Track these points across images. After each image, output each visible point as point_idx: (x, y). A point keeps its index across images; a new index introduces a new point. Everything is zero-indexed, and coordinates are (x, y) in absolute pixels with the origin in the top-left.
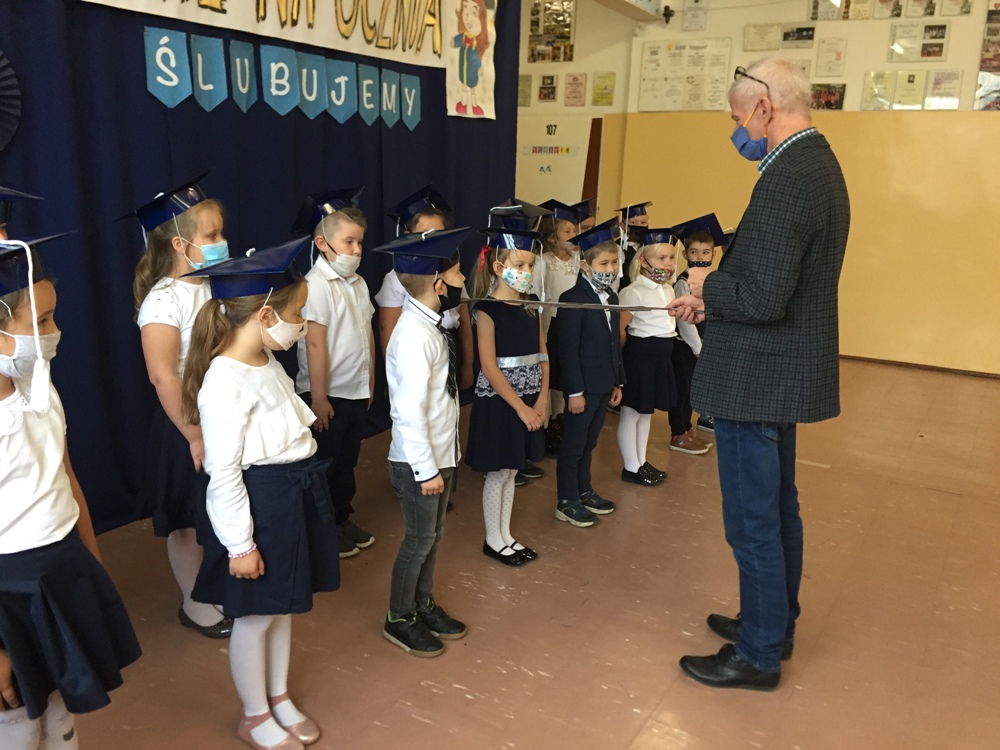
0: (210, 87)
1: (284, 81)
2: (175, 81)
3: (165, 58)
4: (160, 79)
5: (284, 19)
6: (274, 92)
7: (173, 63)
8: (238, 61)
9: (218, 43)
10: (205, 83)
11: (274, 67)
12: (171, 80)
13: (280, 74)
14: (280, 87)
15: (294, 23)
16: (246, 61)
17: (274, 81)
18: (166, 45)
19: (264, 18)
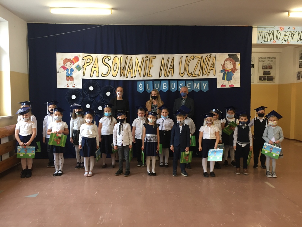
0: (150, 89)
1: (165, 86)
2: (142, 89)
3: (141, 86)
4: (139, 89)
5: (165, 76)
6: (163, 88)
7: (142, 86)
8: (156, 84)
9: (152, 82)
10: (149, 88)
11: (164, 84)
12: (141, 89)
13: (165, 85)
14: (165, 87)
15: (168, 76)
16: (158, 84)
17: (163, 86)
18: (141, 84)
19: (161, 77)
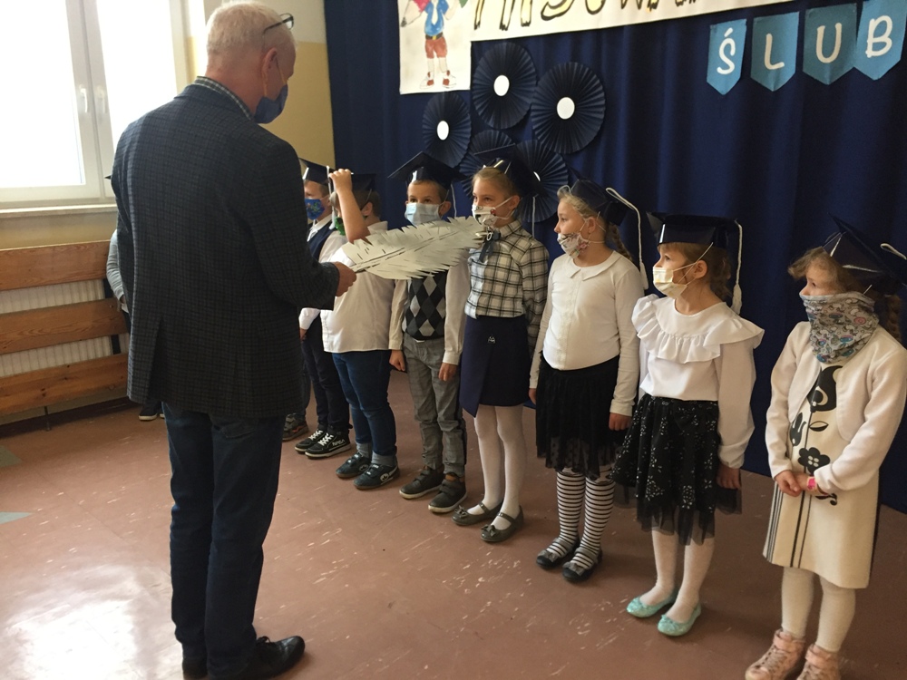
0: (781, 65)
1: (885, 38)
2: (731, 67)
3: (728, 47)
4: (720, 70)
6: (870, 53)
7: (733, 52)
8: (821, 30)
9: (792, 17)
10: (773, 62)
11: (873, 24)
13: (881, 30)
16: (839, 27)
17: (871, 40)
18: (729, 37)
